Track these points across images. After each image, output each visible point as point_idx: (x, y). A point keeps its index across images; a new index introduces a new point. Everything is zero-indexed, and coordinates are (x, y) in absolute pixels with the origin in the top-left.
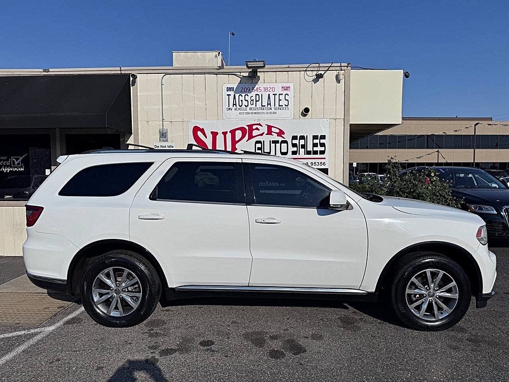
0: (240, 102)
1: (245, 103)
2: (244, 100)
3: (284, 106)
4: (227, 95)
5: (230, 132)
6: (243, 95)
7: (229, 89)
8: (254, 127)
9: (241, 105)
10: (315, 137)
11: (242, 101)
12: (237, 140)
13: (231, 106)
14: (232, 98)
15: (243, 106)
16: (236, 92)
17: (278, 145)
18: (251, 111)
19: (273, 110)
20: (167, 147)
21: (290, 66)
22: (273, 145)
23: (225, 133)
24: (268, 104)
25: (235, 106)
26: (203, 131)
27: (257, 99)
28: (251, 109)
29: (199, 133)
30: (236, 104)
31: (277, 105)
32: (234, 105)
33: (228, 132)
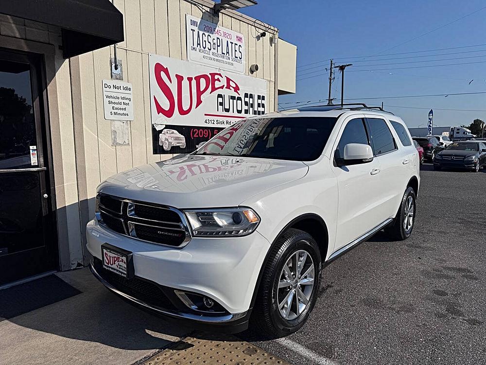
0: (204, 43)
1: (208, 45)
2: (207, 42)
3: (239, 59)
4: (192, 30)
5: (195, 78)
6: (207, 34)
7: (193, 23)
8: (216, 77)
9: (204, 46)
10: (259, 97)
11: (205, 41)
12: (201, 90)
13: (195, 46)
14: (196, 33)
15: (207, 49)
16: (200, 29)
17: (235, 101)
18: (213, 57)
19: (230, 61)
20: (122, 88)
21: (244, 15)
22: (231, 101)
23: (190, 79)
24: (227, 53)
25: (199, 46)
26: (166, 71)
27: (219, 45)
28: (213, 54)
29: (163, 74)
30: (200, 44)
31: (234, 57)
32: (198, 44)
33: (193, 79)
